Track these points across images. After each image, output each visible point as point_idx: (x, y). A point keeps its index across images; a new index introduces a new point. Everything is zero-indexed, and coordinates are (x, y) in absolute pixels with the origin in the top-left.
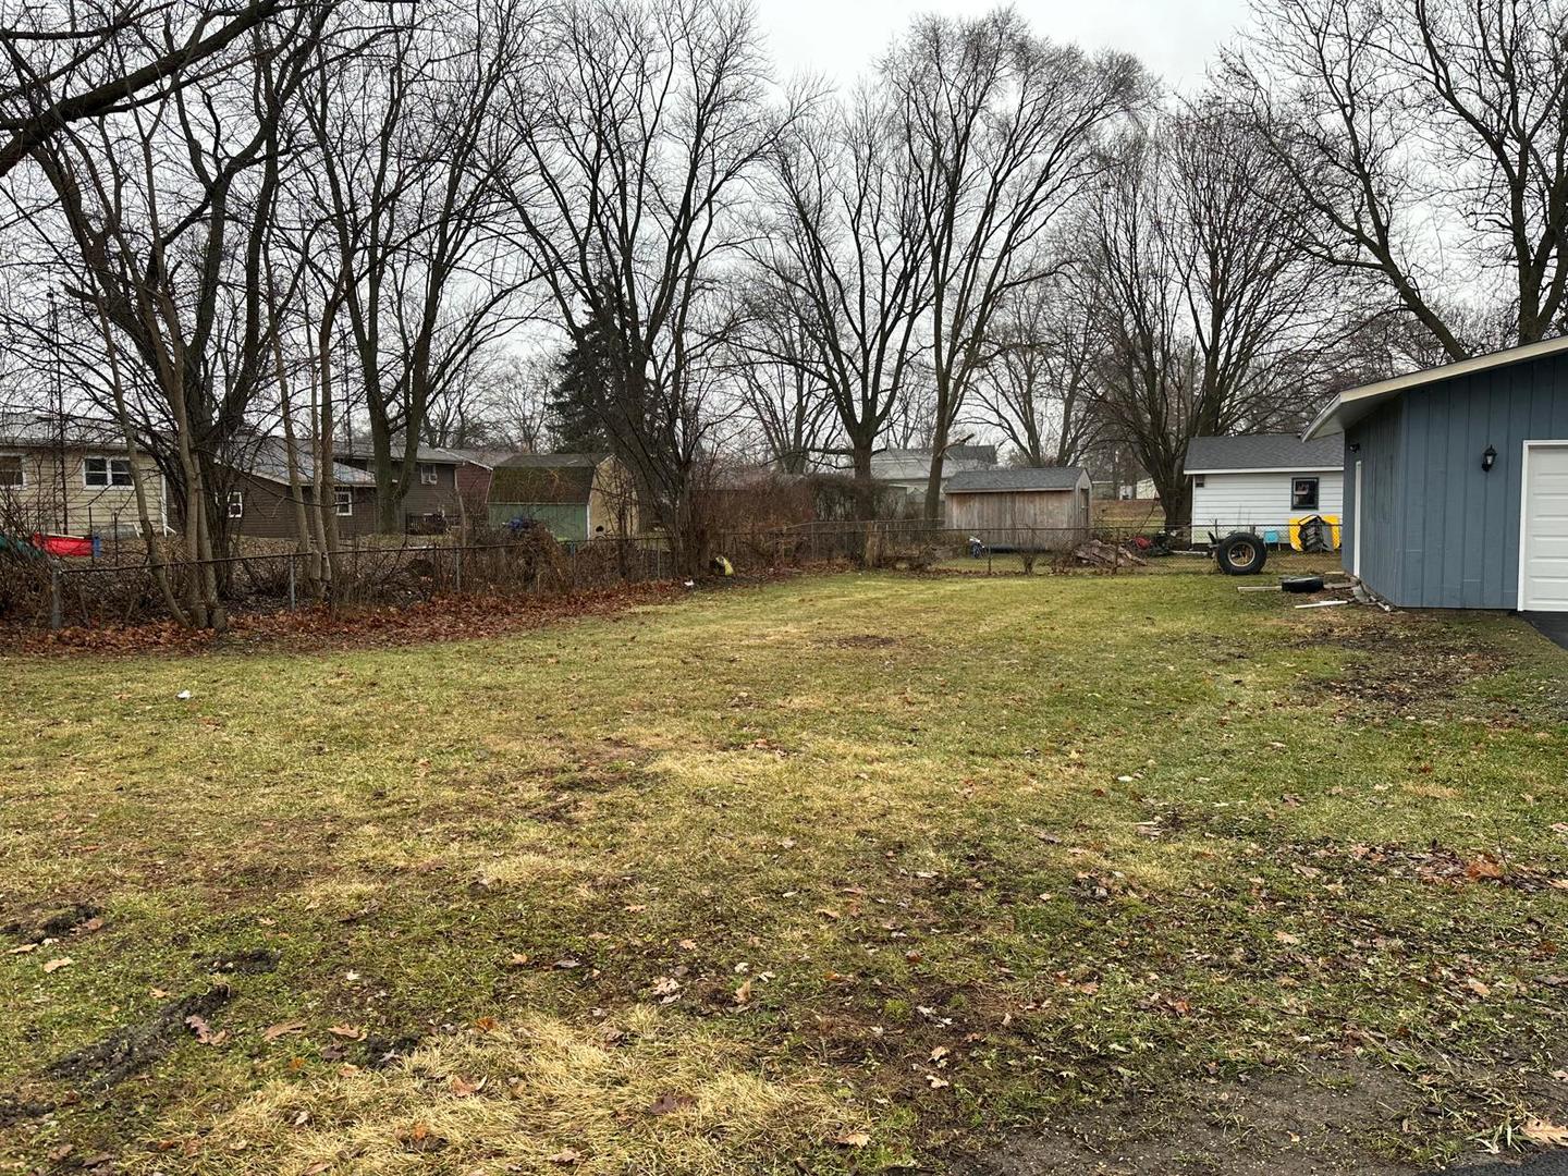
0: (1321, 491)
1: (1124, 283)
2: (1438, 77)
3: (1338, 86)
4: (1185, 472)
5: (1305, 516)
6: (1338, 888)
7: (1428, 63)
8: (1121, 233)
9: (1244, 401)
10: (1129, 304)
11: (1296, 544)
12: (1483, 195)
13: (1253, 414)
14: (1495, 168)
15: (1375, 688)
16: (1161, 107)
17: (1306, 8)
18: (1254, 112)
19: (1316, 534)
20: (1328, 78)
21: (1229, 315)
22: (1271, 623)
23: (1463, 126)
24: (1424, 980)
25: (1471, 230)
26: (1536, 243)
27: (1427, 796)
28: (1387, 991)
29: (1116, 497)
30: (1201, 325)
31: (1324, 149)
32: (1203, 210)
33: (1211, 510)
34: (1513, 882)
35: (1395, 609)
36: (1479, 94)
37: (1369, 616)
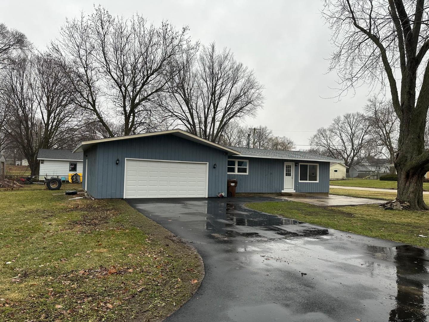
0: (77, 166)
1: (19, 100)
2: (107, 67)
3: (83, 62)
4: (38, 159)
5: (73, 173)
6: (75, 286)
7: (105, 64)
8: (18, 85)
9: (56, 140)
10: (20, 106)
11: (70, 181)
12: (117, 98)
13: (59, 144)
14: (120, 92)
15: (89, 222)
16: (33, 52)
17: (75, 39)
18: (61, 62)
19: (76, 178)
20: (81, 59)
21: (52, 115)
22: (62, 205)
23: (112, 81)
24: (96, 308)
25: (114, 105)
26: (128, 111)
27: (100, 252)
28: (86, 315)
29: (14, 164)
30: (44, 116)
31: (79, 76)
32: (45, 84)
33: (45, 170)
34: (119, 273)
35: (95, 199)
36: (116, 74)
37: (88, 201)
